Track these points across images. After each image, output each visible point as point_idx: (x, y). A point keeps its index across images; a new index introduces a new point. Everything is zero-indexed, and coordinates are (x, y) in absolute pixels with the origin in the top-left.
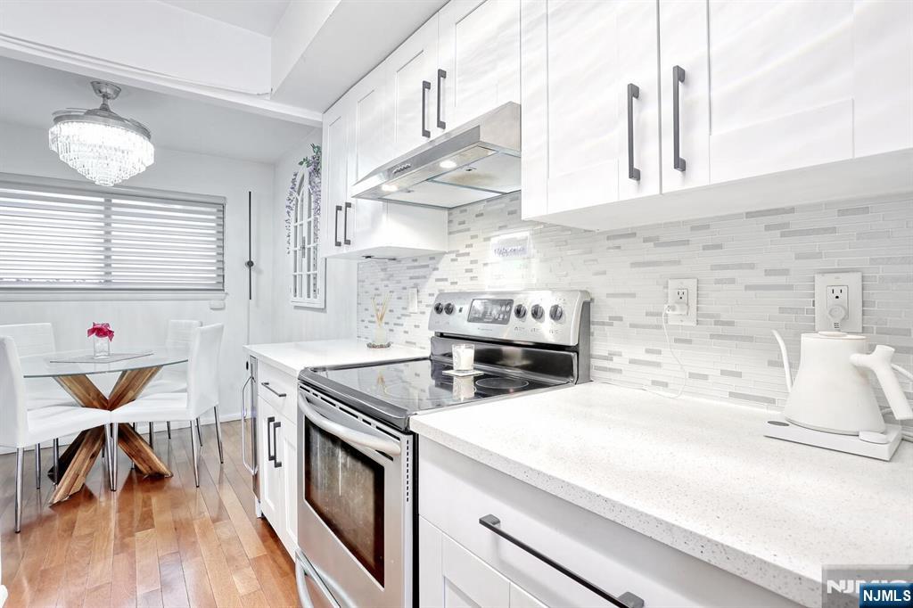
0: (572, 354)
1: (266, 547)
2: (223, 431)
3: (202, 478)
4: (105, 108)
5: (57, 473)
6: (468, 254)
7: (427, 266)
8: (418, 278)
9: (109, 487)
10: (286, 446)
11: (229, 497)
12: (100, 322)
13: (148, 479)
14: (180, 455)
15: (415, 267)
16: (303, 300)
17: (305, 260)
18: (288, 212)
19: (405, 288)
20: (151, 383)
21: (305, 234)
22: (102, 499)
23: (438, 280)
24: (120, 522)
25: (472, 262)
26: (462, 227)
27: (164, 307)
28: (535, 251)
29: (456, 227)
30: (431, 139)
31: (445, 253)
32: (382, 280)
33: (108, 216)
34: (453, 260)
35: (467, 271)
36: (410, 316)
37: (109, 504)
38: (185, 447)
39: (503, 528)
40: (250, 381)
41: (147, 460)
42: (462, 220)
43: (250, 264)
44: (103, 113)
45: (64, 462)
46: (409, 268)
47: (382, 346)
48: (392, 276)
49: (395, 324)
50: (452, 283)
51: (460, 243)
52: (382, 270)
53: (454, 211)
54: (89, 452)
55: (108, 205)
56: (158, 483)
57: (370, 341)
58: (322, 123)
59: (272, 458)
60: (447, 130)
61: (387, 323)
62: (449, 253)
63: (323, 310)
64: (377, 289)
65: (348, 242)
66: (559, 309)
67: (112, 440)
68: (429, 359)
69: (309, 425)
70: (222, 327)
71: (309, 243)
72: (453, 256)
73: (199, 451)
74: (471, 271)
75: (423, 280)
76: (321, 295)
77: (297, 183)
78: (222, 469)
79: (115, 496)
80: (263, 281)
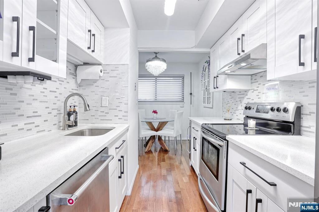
0: (291, 125)
1: (192, 173)
2: (182, 142)
3: (177, 153)
4: (156, 57)
5: (146, 145)
6: (257, 90)
7: (244, 94)
8: (241, 98)
9: (156, 151)
10: (198, 145)
11: (183, 159)
12: (155, 110)
13: (164, 151)
14: (171, 147)
15: (240, 95)
16: (207, 105)
17: (207, 92)
18: (202, 78)
19: (237, 101)
20: (165, 127)
21: (207, 84)
22: (154, 153)
23: (247, 99)
24: (158, 159)
25: (259, 93)
26: (255, 81)
27: (168, 106)
28: (281, 88)
29: (253, 81)
30: (241, 55)
31: (250, 90)
32: (230, 99)
33: (156, 83)
34: (252, 92)
35: (257, 96)
36: (238, 110)
37: (156, 155)
38: (173, 145)
39: (246, 165)
40: (189, 128)
41: (164, 146)
42: (255, 78)
43: (191, 94)
44: (156, 58)
45: (147, 143)
46: (238, 95)
47: (228, 120)
48: (233, 97)
49: (234, 113)
50: (252, 100)
51: (255, 86)
52: (230, 95)
53: (253, 76)
54: (152, 141)
55: (156, 79)
56: (166, 152)
57: (225, 118)
58: (210, 52)
59: (194, 148)
60: (245, 52)
61: (231, 113)
62: (251, 90)
63: (212, 108)
64: (228, 102)
65: (217, 88)
66: (286, 109)
67: (157, 140)
68: (243, 124)
69: (203, 138)
70: (183, 112)
71: (208, 87)
72: (253, 91)
73: (176, 146)
74: (258, 95)
75: (243, 99)
76: (211, 103)
77: (205, 69)
78: (182, 152)
79: (157, 153)
80: (194, 99)
